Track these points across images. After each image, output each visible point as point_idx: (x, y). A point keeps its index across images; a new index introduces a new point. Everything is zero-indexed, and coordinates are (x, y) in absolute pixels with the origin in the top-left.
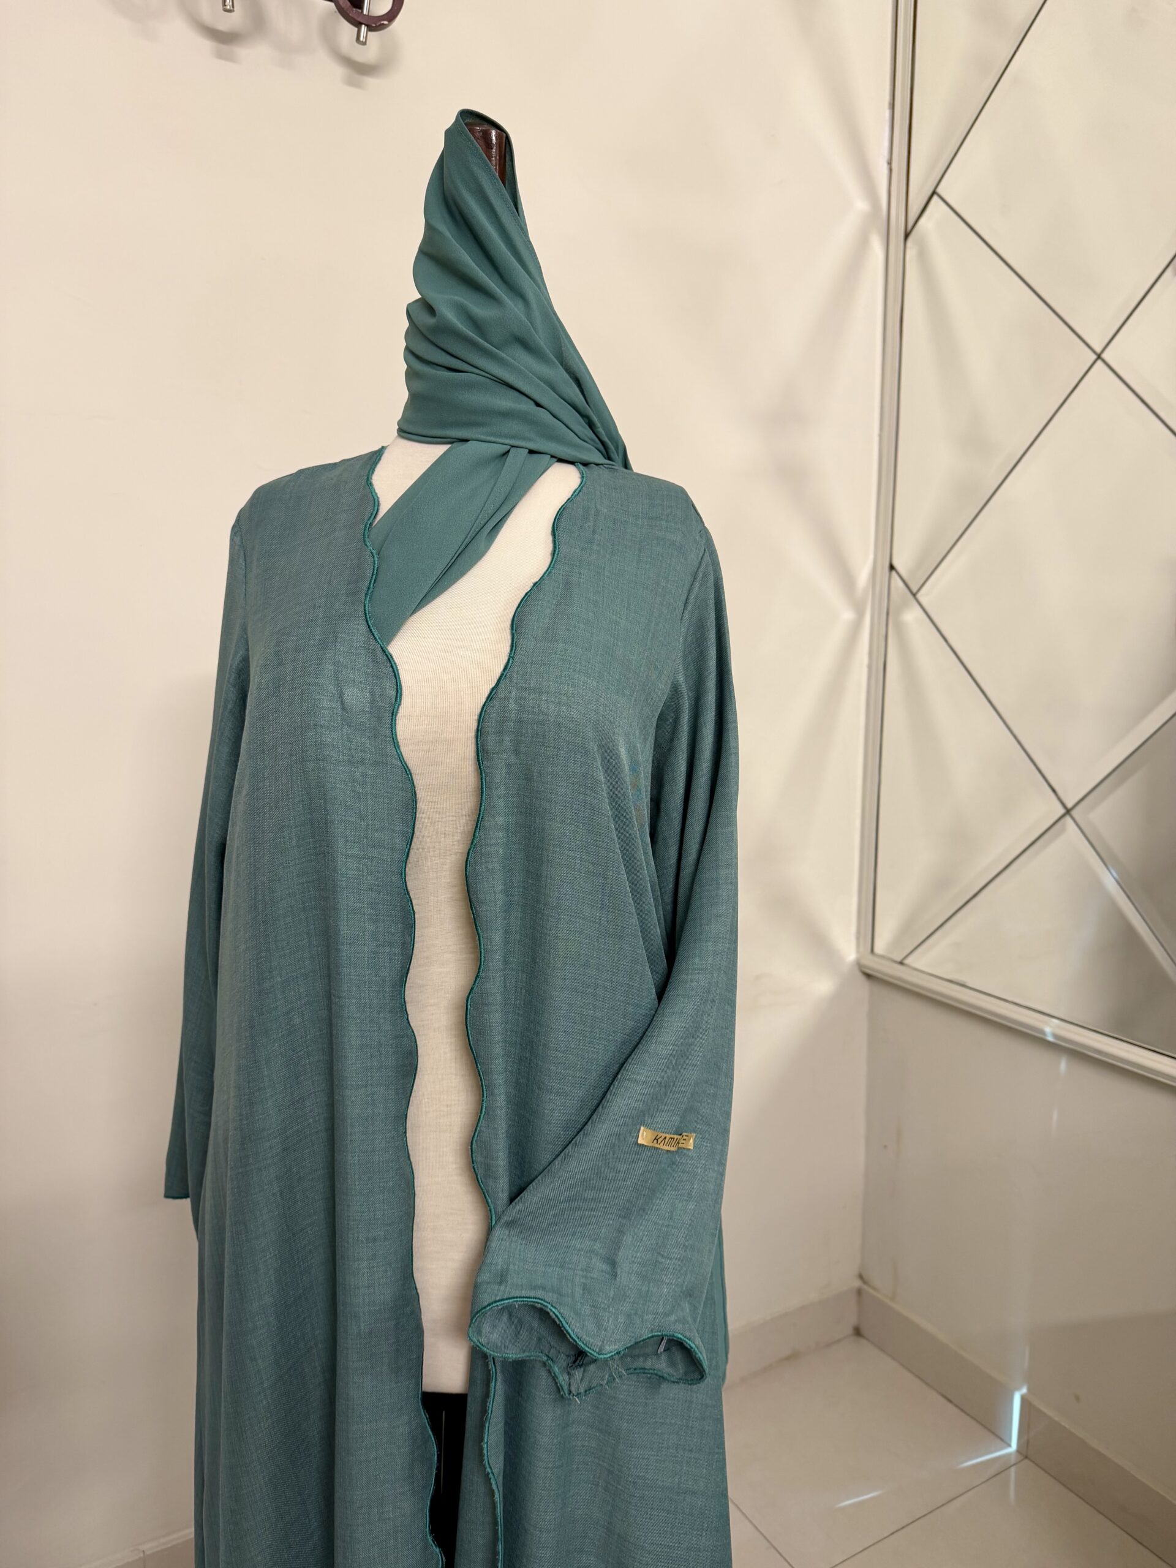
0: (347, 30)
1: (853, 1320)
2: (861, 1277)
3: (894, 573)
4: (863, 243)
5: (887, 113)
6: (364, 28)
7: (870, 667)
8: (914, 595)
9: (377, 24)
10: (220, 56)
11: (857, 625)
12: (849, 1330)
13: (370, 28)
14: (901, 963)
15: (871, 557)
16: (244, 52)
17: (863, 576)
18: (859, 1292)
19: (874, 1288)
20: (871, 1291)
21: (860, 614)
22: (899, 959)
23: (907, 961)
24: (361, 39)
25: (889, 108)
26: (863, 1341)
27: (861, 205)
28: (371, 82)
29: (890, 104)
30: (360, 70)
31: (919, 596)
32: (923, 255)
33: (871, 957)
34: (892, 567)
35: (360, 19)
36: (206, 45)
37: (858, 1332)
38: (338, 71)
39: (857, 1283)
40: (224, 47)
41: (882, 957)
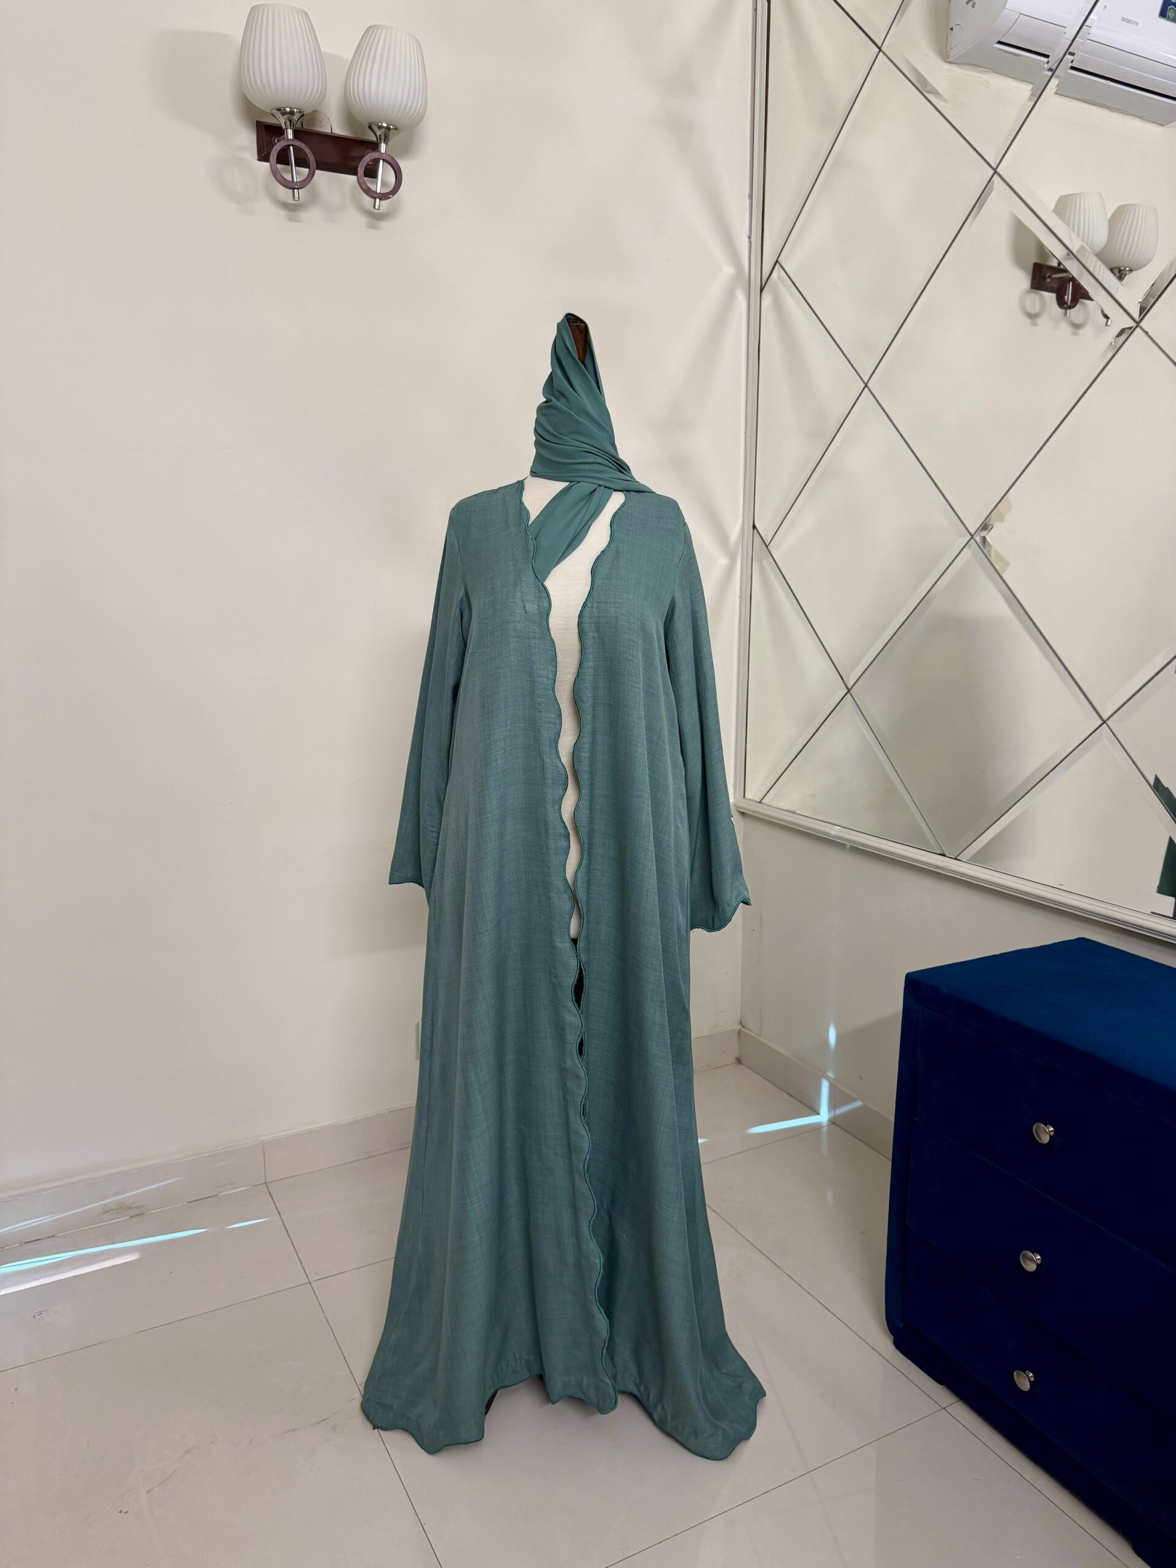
0: (367, 201)
1: (734, 1052)
2: (741, 1023)
3: (755, 530)
4: (730, 296)
5: (748, 202)
6: (378, 200)
7: (741, 597)
8: (767, 546)
9: (384, 197)
10: (291, 219)
11: (730, 569)
12: (733, 1060)
13: (381, 199)
14: (760, 802)
15: (741, 519)
16: (304, 215)
17: (734, 533)
18: (739, 1032)
19: (748, 1030)
20: (747, 1031)
21: (733, 560)
22: (759, 801)
23: (763, 801)
24: (377, 207)
25: (750, 199)
26: (742, 1066)
27: (728, 270)
28: (384, 224)
29: (749, 195)
30: (376, 217)
31: (769, 547)
32: (777, 302)
33: (743, 800)
34: (754, 527)
35: (375, 196)
36: (282, 213)
37: (739, 1061)
38: (363, 220)
39: (738, 1027)
40: (292, 213)
41: (750, 800)
